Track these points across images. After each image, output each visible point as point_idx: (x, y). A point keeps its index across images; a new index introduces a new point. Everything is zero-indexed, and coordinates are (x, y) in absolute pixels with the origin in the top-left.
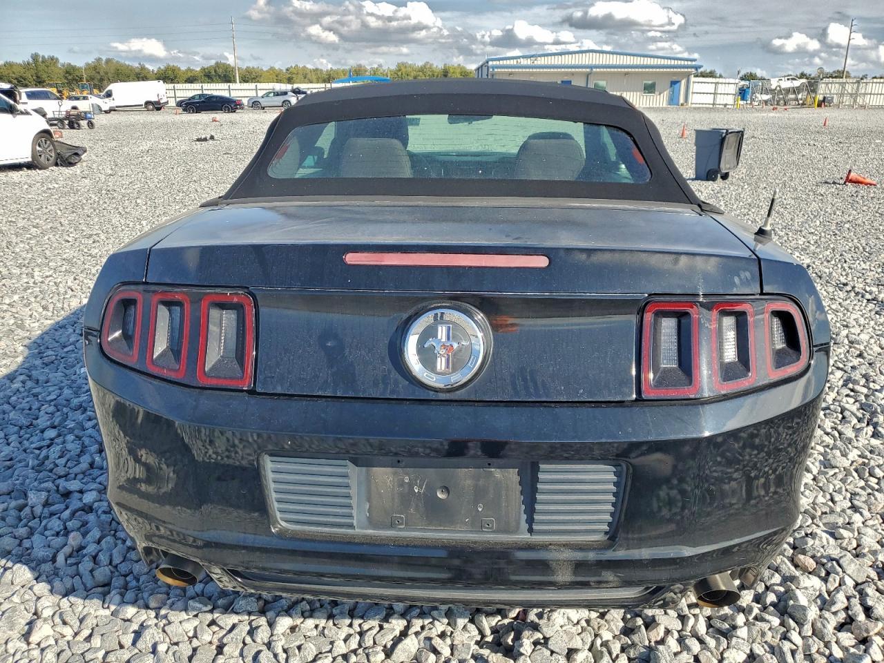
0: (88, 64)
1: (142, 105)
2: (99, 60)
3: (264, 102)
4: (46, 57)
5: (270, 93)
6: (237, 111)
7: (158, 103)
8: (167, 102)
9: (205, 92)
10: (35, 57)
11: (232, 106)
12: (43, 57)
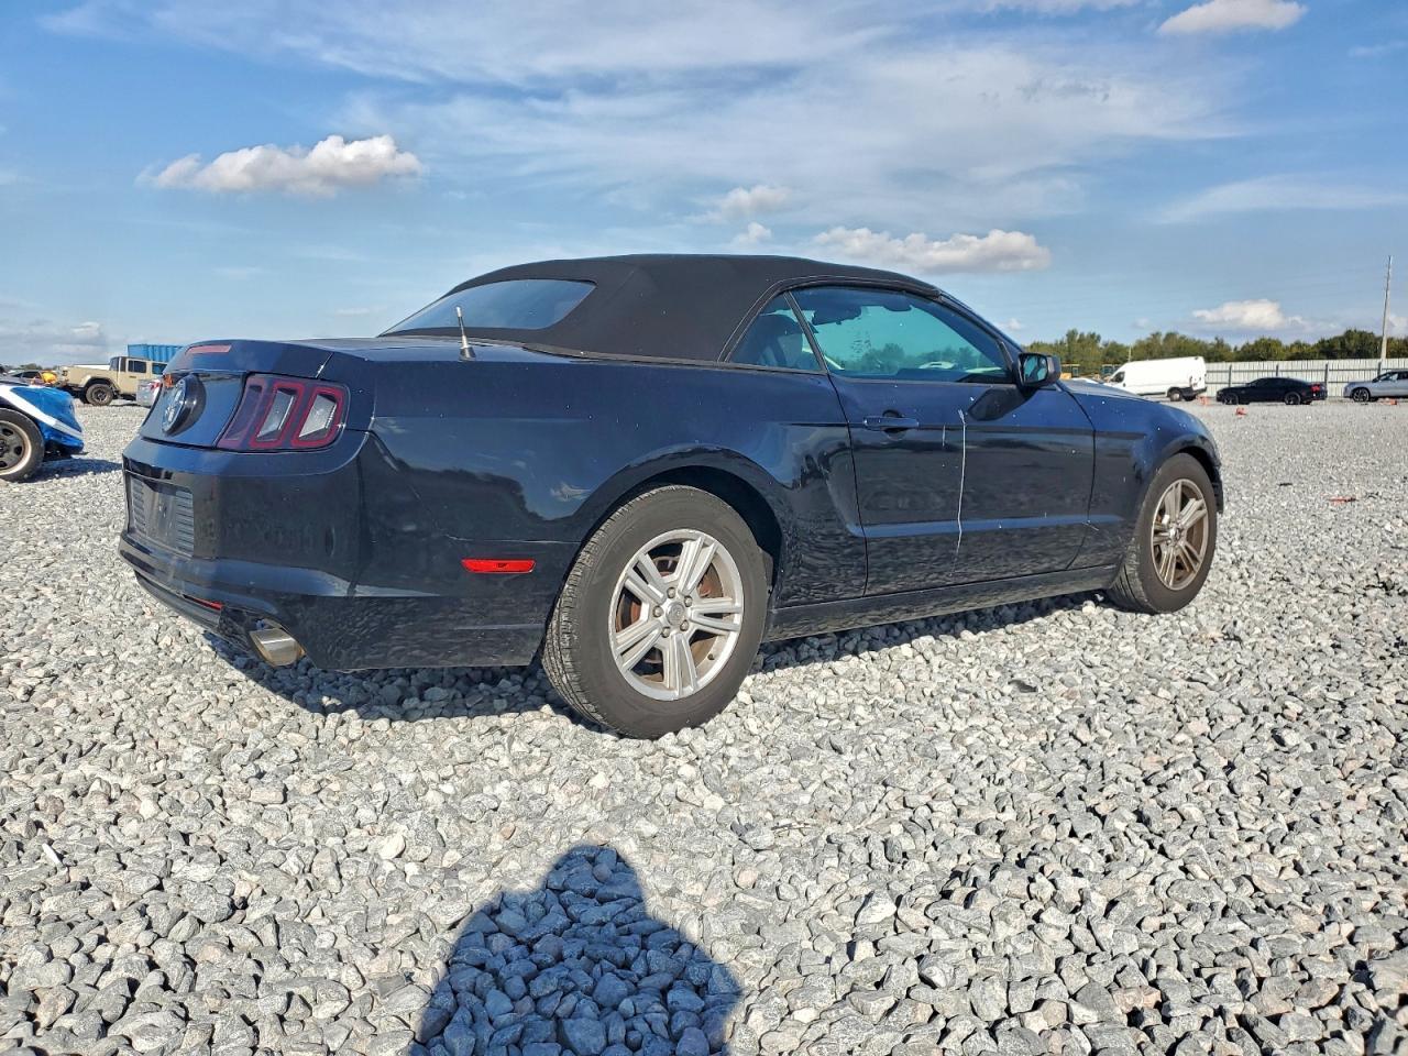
0: (1140, 342)
1: (1163, 393)
2: (1156, 335)
3: (1375, 390)
4: (1086, 335)
5: (1393, 373)
6: (1313, 402)
7: (1189, 390)
8: (1204, 390)
9: (1281, 375)
10: (1071, 335)
11: (1304, 394)
12: (1082, 335)
